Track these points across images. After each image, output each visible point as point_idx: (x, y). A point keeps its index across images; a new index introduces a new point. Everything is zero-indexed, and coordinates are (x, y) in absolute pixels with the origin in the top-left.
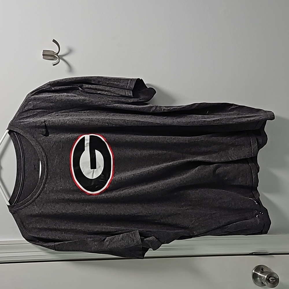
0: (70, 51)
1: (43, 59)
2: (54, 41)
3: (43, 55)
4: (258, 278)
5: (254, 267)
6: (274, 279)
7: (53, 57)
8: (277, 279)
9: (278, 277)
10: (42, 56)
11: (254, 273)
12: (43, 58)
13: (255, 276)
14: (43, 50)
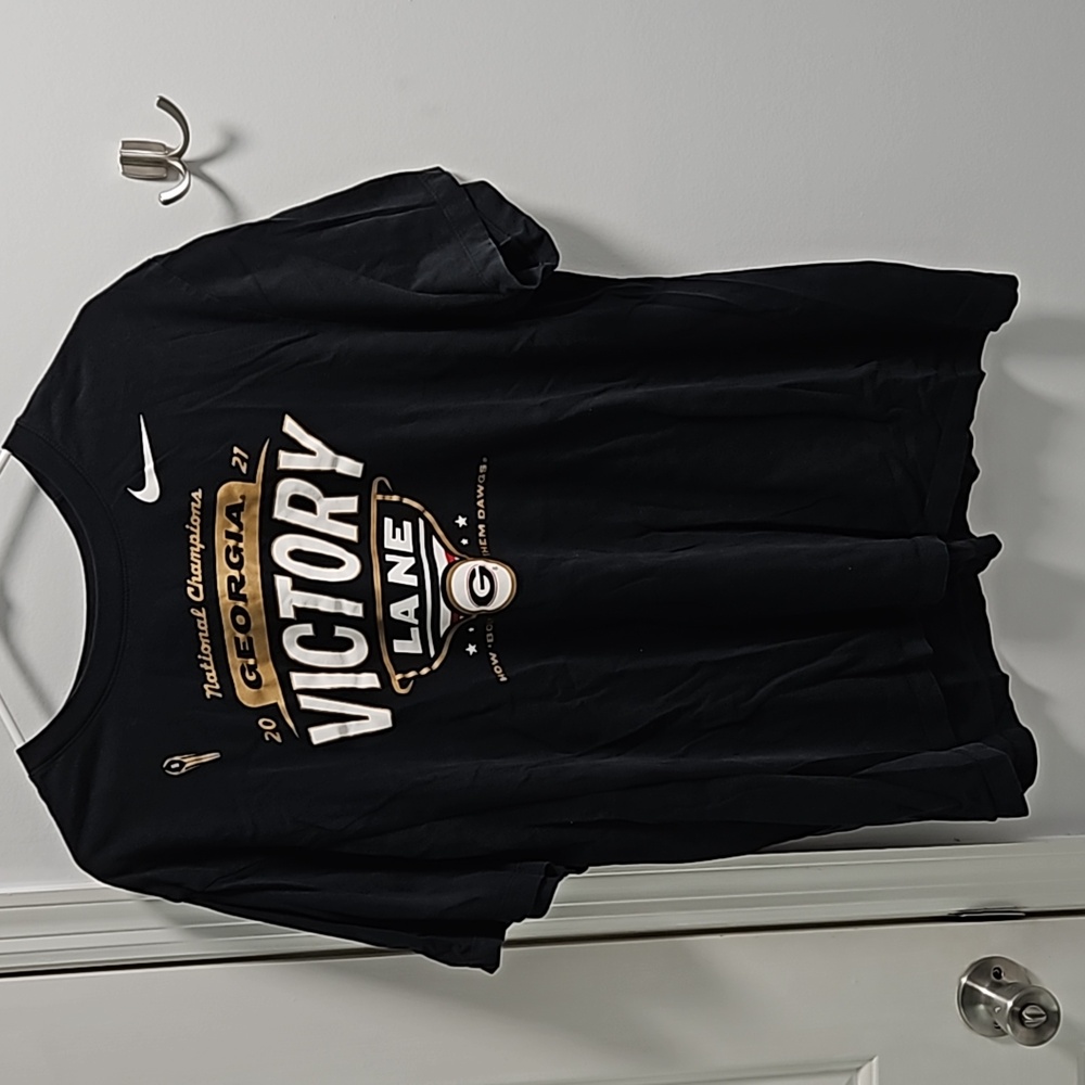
0: (231, 143)
1: (124, 178)
2: (164, 103)
3: (124, 160)
4: (982, 1007)
5: (967, 966)
6: (1043, 1012)
7: (163, 169)
8: (1055, 1012)
9: (1055, 1008)
10: (120, 166)
11: (966, 985)
12: (124, 173)
13: (968, 998)
14: (124, 142)
